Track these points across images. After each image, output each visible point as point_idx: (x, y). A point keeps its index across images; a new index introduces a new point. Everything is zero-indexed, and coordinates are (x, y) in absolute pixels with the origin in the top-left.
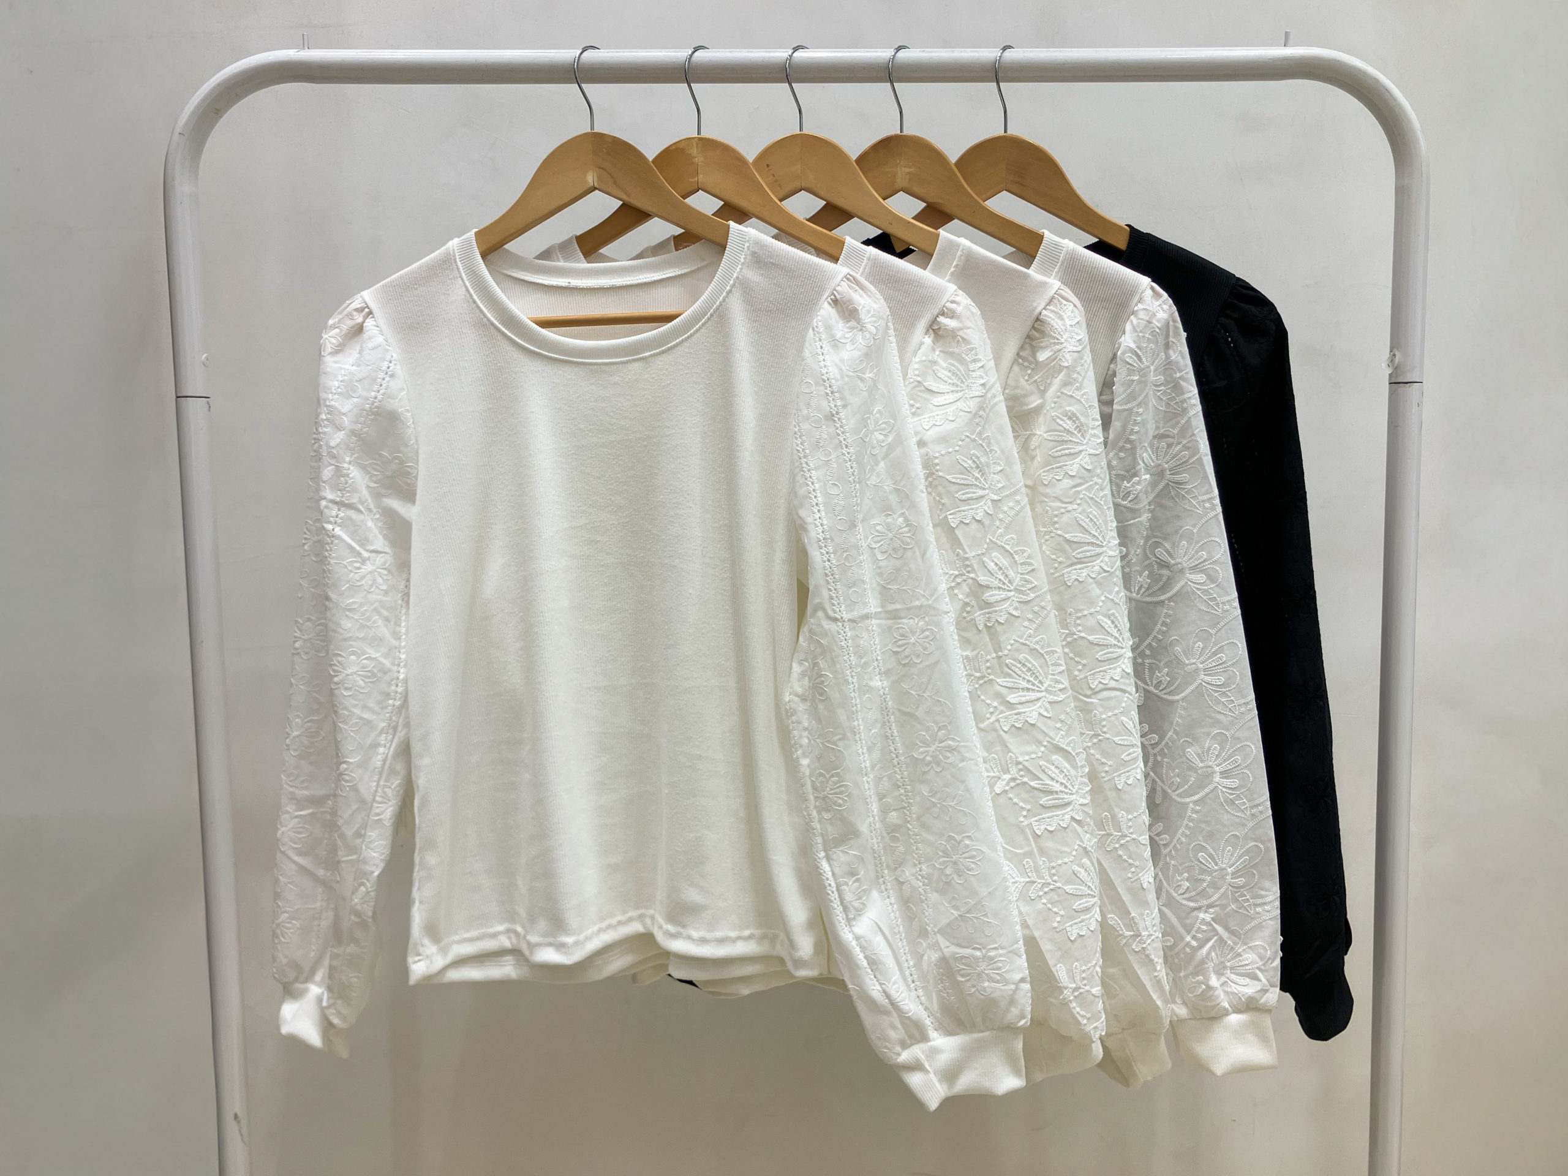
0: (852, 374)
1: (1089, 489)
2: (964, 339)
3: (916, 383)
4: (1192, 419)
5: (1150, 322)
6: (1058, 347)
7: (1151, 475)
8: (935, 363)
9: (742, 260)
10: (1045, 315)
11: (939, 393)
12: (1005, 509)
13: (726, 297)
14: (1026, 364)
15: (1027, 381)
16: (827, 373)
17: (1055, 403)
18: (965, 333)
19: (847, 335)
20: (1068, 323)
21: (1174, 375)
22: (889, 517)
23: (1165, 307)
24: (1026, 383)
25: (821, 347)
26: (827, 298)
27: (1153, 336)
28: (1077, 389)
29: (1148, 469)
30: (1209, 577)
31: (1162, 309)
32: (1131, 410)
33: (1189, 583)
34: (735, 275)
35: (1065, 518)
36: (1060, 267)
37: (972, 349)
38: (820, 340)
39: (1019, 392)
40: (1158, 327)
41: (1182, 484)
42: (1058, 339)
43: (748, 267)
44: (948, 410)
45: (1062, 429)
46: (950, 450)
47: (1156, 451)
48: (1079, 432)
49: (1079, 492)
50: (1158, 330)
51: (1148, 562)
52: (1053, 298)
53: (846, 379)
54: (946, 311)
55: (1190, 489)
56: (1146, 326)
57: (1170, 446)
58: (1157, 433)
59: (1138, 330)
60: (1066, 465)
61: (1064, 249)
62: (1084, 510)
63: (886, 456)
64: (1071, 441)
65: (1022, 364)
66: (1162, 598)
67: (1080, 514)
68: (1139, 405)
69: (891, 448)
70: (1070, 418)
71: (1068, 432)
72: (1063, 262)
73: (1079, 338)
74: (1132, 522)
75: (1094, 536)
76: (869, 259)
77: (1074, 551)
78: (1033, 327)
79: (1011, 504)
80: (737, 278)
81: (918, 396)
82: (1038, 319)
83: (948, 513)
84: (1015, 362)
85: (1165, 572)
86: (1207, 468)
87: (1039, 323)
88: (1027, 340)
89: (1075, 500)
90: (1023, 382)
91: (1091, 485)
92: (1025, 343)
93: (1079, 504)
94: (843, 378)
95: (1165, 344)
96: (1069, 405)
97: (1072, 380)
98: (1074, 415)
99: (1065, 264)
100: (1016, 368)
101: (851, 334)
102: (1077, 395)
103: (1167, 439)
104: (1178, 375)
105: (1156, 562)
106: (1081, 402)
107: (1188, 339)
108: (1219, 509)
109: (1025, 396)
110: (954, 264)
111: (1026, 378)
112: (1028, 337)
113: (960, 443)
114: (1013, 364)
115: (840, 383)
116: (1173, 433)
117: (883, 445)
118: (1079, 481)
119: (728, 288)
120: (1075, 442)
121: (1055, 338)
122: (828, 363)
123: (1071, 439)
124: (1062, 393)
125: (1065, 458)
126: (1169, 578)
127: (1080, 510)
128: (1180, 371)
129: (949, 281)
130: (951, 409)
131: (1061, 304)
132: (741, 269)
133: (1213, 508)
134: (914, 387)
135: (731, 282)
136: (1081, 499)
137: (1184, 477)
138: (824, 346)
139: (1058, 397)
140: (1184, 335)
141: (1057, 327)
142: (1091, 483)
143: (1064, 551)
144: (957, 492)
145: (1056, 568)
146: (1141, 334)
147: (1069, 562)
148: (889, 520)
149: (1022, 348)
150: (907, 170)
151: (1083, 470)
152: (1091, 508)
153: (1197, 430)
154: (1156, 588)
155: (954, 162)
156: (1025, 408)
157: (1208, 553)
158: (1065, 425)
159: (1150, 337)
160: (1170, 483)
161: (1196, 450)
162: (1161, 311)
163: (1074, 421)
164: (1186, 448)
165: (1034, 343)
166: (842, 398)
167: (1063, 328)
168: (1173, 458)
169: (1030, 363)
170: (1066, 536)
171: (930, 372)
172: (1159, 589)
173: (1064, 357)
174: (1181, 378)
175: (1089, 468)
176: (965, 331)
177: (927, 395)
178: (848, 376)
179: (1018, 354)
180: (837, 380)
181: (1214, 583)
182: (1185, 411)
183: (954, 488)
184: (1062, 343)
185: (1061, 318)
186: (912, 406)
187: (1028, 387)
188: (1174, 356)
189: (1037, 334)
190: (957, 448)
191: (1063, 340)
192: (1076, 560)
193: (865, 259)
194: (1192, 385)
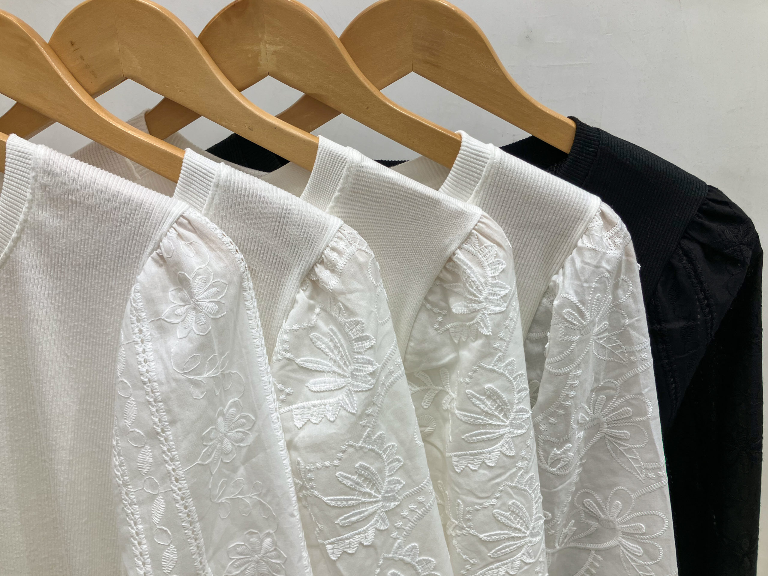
0: (181, 376)
1: (511, 478)
2: (346, 308)
3: (285, 361)
4: (641, 377)
5: (597, 267)
6: (475, 306)
7: (585, 430)
8: (313, 328)
9: (29, 196)
10: (459, 259)
11: (317, 371)
12: (405, 513)
13: (15, 246)
14: (435, 310)
15: (437, 330)
16: (147, 371)
17: (471, 378)
18: (348, 300)
19: (179, 311)
20: (490, 273)
21: (623, 321)
22: (255, 536)
23: (618, 240)
24: (435, 333)
25: (141, 331)
26: (151, 253)
27: (601, 283)
28: (500, 360)
29: (581, 426)
30: (646, 552)
31: (614, 242)
32: (567, 375)
33: (622, 548)
34: (21, 217)
35: (480, 517)
36: (482, 185)
37: (357, 323)
38: (139, 321)
39: (426, 346)
40: (608, 271)
41: (620, 440)
42: (475, 296)
43: (38, 205)
44: (326, 401)
45: (479, 410)
46: (327, 463)
47: (593, 405)
48: (499, 413)
49: (498, 484)
50: (607, 275)
51: (575, 511)
52: (470, 234)
53: (174, 384)
54: (325, 260)
55: (630, 449)
56: (593, 272)
57: (609, 398)
58: (596, 385)
59: (583, 279)
60: (484, 453)
61: (488, 161)
62: (504, 504)
63: (247, 460)
64: (490, 424)
65: (431, 310)
66: (590, 546)
67: (499, 508)
68: (578, 367)
69: (252, 451)
70: (489, 397)
71: (487, 414)
72: (486, 178)
73: (503, 293)
74: (560, 487)
75: (516, 529)
76: (217, 186)
77: (490, 551)
78: (445, 268)
79: (412, 506)
80: (25, 221)
81: (289, 377)
82: (450, 260)
83: (327, 542)
84: (422, 308)
85: (594, 524)
86: (654, 433)
87: (451, 264)
88: (438, 283)
89: (493, 493)
90: (432, 332)
91: (514, 473)
92: (434, 285)
93: (497, 498)
94: (168, 382)
95: (614, 284)
96: (489, 381)
97: (493, 351)
98: (496, 393)
99: (489, 181)
100: (424, 317)
101: (183, 309)
102: (500, 367)
103: (608, 391)
104: (627, 322)
105: (584, 511)
106: (504, 375)
107: (642, 273)
108: (665, 480)
109: (435, 350)
110: (340, 186)
111: (437, 326)
112: (438, 278)
113: (340, 455)
114: (419, 311)
115: (165, 388)
116: (615, 385)
117: (242, 445)
118: (498, 471)
119: (14, 235)
120: (495, 425)
121: (471, 293)
122: (150, 356)
123: (490, 422)
124: (480, 367)
125: (483, 444)
126: (597, 530)
127: (499, 504)
128: (630, 317)
129: (331, 213)
130: (332, 400)
131: (481, 244)
132: (30, 208)
133: (659, 477)
134: (283, 367)
135: (18, 227)
136: (501, 491)
137: (624, 433)
138: (144, 329)
139: (475, 371)
140: (637, 267)
141: (475, 279)
142: (514, 470)
143: (478, 553)
144: (337, 517)
145: (468, 570)
146: (585, 285)
147: (484, 563)
148: (253, 539)
149: (431, 291)
150: (273, 48)
151: (505, 459)
152: (513, 498)
153: (646, 390)
154: (582, 535)
155: (339, 34)
156: (435, 364)
157: (648, 526)
158: (482, 406)
159: (597, 285)
160: (607, 436)
161: (642, 411)
162: (613, 247)
163: (494, 400)
164: (628, 403)
165: (446, 285)
166: (169, 411)
167: (482, 280)
168: (614, 411)
169: (442, 309)
170: (481, 536)
171: (307, 342)
172: (586, 537)
173: (482, 320)
174: (631, 326)
175: (512, 454)
176: (349, 296)
177: (299, 376)
178: (175, 380)
179: (426, 299)
180: (161, 384)
181: (652, 559)
182: (632, 364)
183: (333, 512)
184: (480, 302)
185: (480, 264)
186: (281, 391)
187: (438, 338)
188: (623, 298)
189: (449, 277)
190: (336, 462)
191: (481, 298)
192: (492, 560)
193: (212, 184)
194: (643, 335)
